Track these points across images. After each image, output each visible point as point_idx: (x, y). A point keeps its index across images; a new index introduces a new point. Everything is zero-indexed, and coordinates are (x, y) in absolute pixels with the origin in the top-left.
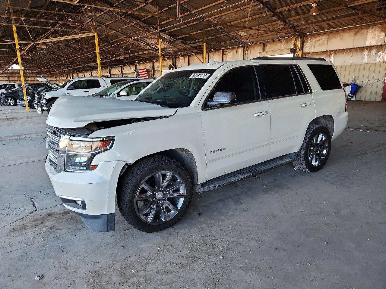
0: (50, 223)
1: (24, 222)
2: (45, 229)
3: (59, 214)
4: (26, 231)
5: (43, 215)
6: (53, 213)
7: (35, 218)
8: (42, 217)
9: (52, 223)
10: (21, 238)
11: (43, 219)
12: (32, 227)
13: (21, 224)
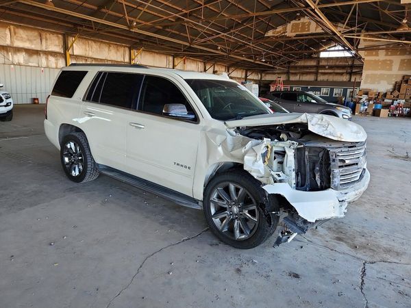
0: (360, 240)
1: (384, 255)
2: (369, 238)
3: (346, 242)
4: (385, 246)
5: (362, 251)
6: (351, 246)
7: (371, 254)
8: (365, 250)
9: (359, 239)
10: (392, 243)
11: (365, 248)
12: (378, 247)
13: (388, 256)
